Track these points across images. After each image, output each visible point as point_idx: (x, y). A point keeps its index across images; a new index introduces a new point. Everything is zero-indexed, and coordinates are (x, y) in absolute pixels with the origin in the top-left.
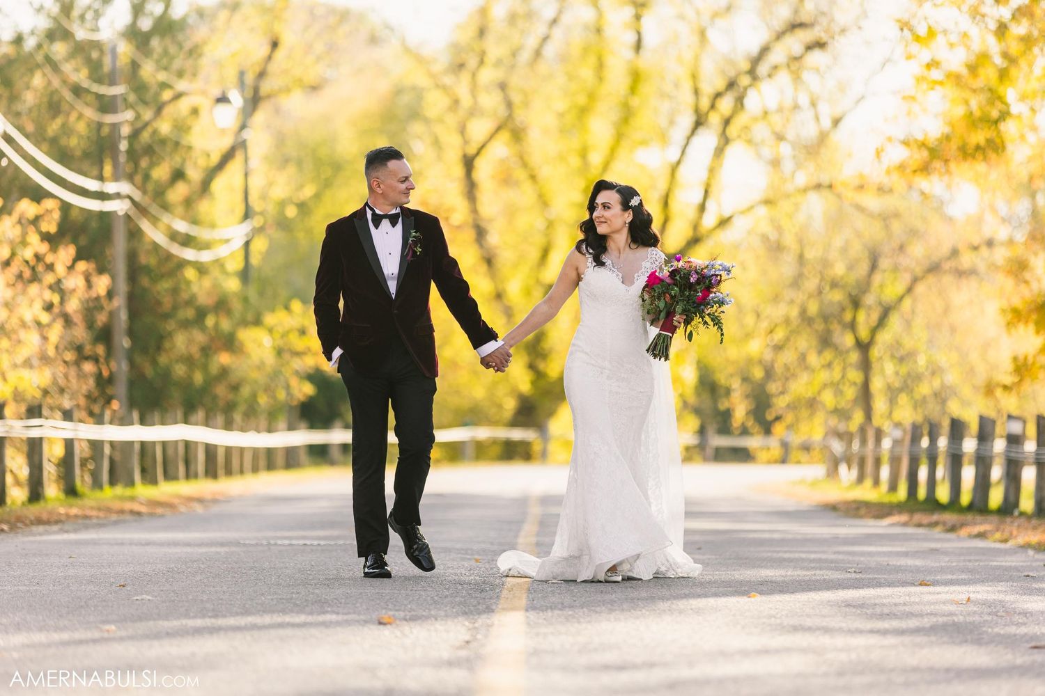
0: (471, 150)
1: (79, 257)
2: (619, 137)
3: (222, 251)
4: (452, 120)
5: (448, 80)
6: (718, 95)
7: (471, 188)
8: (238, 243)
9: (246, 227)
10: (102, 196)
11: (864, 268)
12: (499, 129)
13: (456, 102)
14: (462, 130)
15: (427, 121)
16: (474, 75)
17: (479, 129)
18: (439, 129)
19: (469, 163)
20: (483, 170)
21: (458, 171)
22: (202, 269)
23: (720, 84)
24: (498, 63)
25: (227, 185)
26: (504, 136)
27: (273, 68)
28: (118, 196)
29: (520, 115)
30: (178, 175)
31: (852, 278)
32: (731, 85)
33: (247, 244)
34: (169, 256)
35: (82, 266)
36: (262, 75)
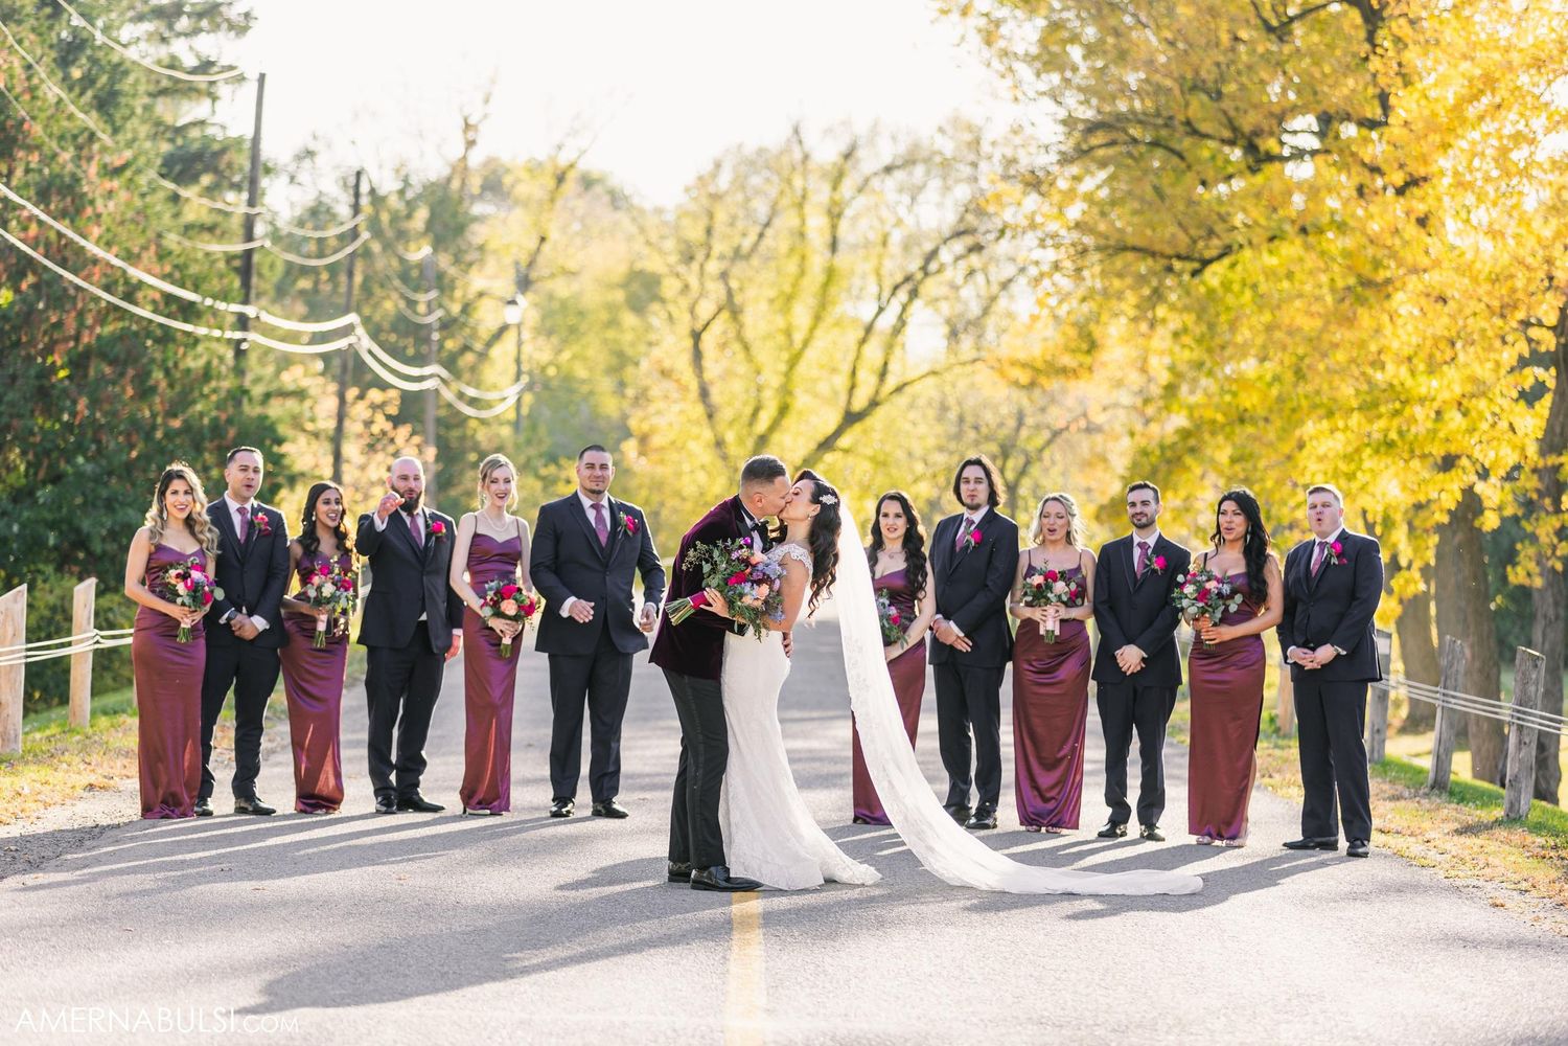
0: (699, 326)
1: (414, 433)
2: (817, 318)
3: (499, 409)
4: (684, 303)
5: (682, 269)
6: (896, 288)
7: (697, 355)
8: (512, 401)
9: (517, 388)
10: (421, 379)
11: (1012, 423)
12: (720, 310)
13: (686, 287)
14: (692, 311)
15: (663, 301)
16: (702, 266)
17: (706, 309)
18: (672, 308)
19: (696, 336)
20: (709, 341)
21: (689, 343)
22: (483, 422)
23: (899, 278)
24: (722, 257)
25: (503, 352)
26: (725, 315)
27: (541, 260)
28: (431, 376)
29: (738, 299)
30: (466, 348)
31: (1003, 433)
32: (908, 279)
33: (519, 400)
34: (459, 413)
35: (417, 439)
36: (531, 264)
